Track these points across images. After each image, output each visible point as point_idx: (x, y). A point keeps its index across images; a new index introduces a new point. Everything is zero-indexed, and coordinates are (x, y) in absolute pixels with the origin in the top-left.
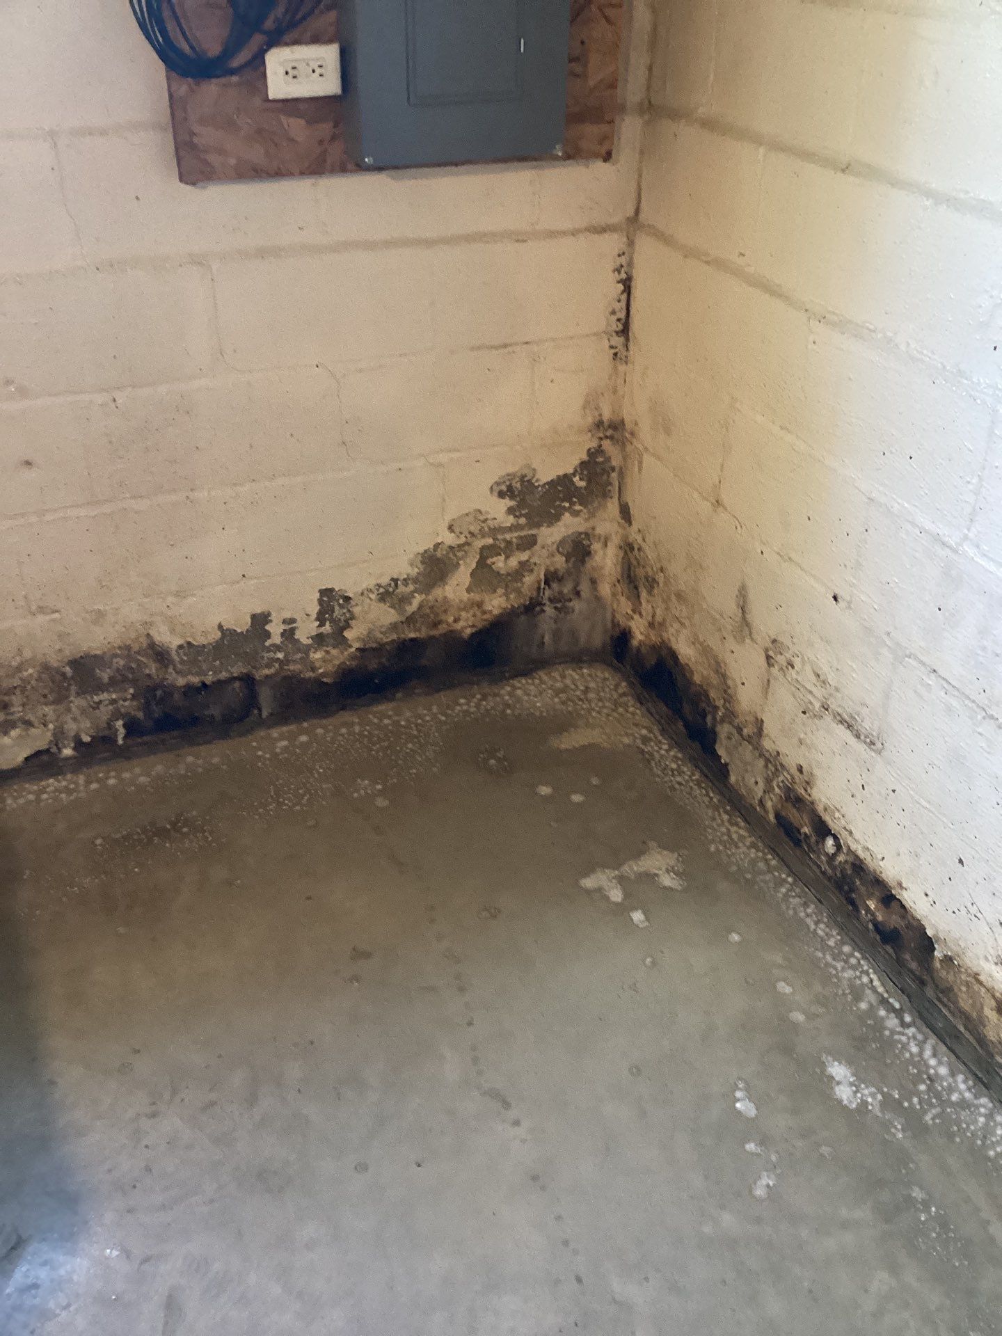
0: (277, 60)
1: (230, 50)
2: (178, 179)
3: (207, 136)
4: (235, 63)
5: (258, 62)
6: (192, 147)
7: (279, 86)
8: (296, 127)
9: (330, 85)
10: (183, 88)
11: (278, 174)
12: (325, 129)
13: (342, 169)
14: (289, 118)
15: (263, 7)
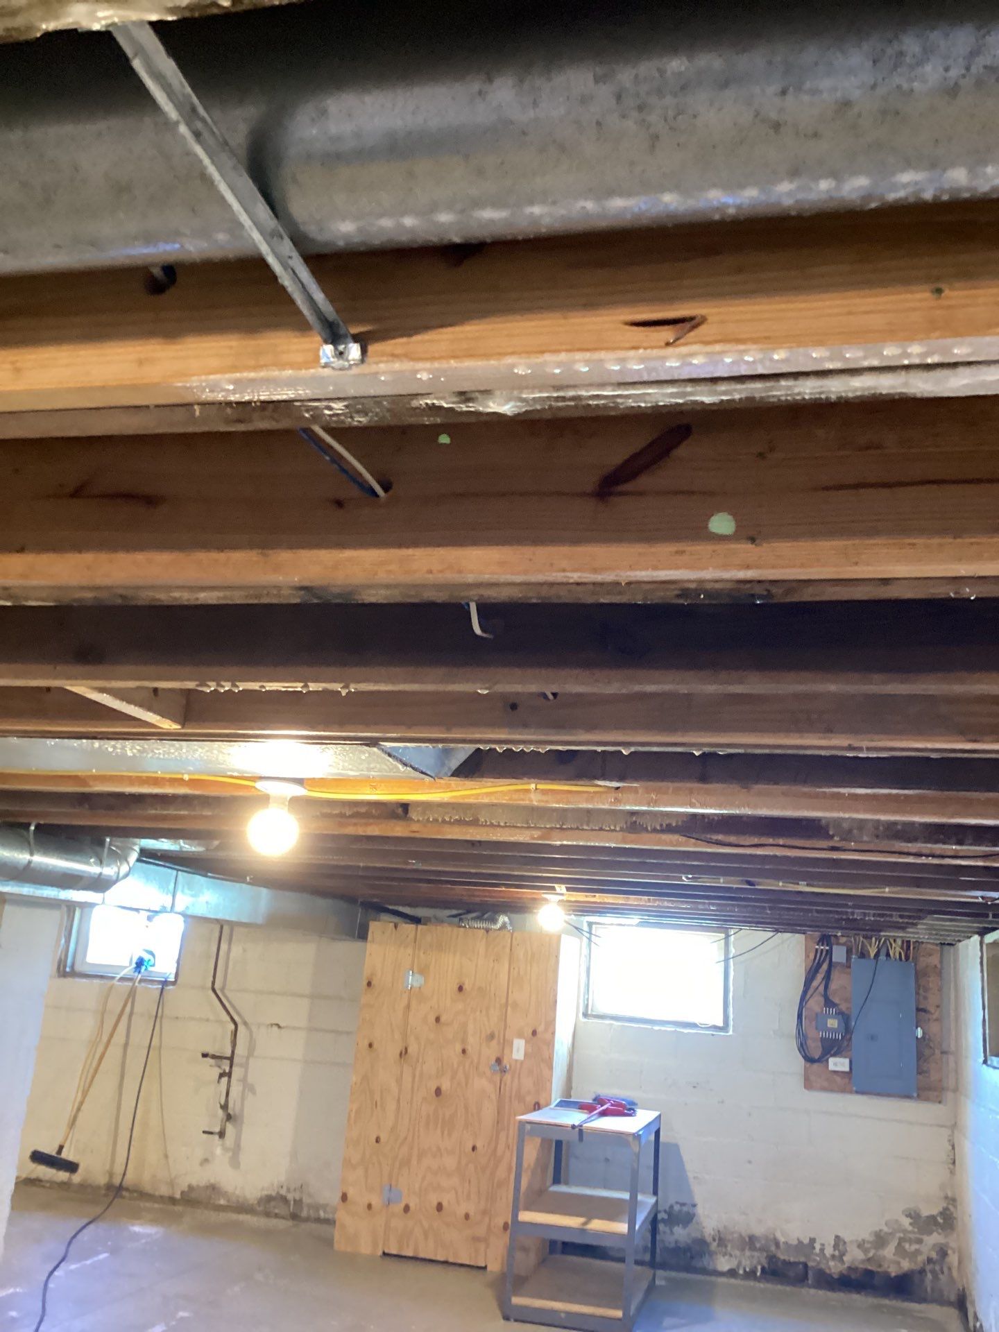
0: (832, 1061)
1: (821, 1057)
3: (812, 1078)
4: (822, 1060)
5: (827, 1061)
6: (809, 1081)
7: (832, 1067)
8: (838, 1079)
9: (847, 1069)
10: (808, 1065)
11: (832, 1090)
12: (845, 1081)
13: (850, 1092)
14: (835, 1076)
15: (832, 1047)
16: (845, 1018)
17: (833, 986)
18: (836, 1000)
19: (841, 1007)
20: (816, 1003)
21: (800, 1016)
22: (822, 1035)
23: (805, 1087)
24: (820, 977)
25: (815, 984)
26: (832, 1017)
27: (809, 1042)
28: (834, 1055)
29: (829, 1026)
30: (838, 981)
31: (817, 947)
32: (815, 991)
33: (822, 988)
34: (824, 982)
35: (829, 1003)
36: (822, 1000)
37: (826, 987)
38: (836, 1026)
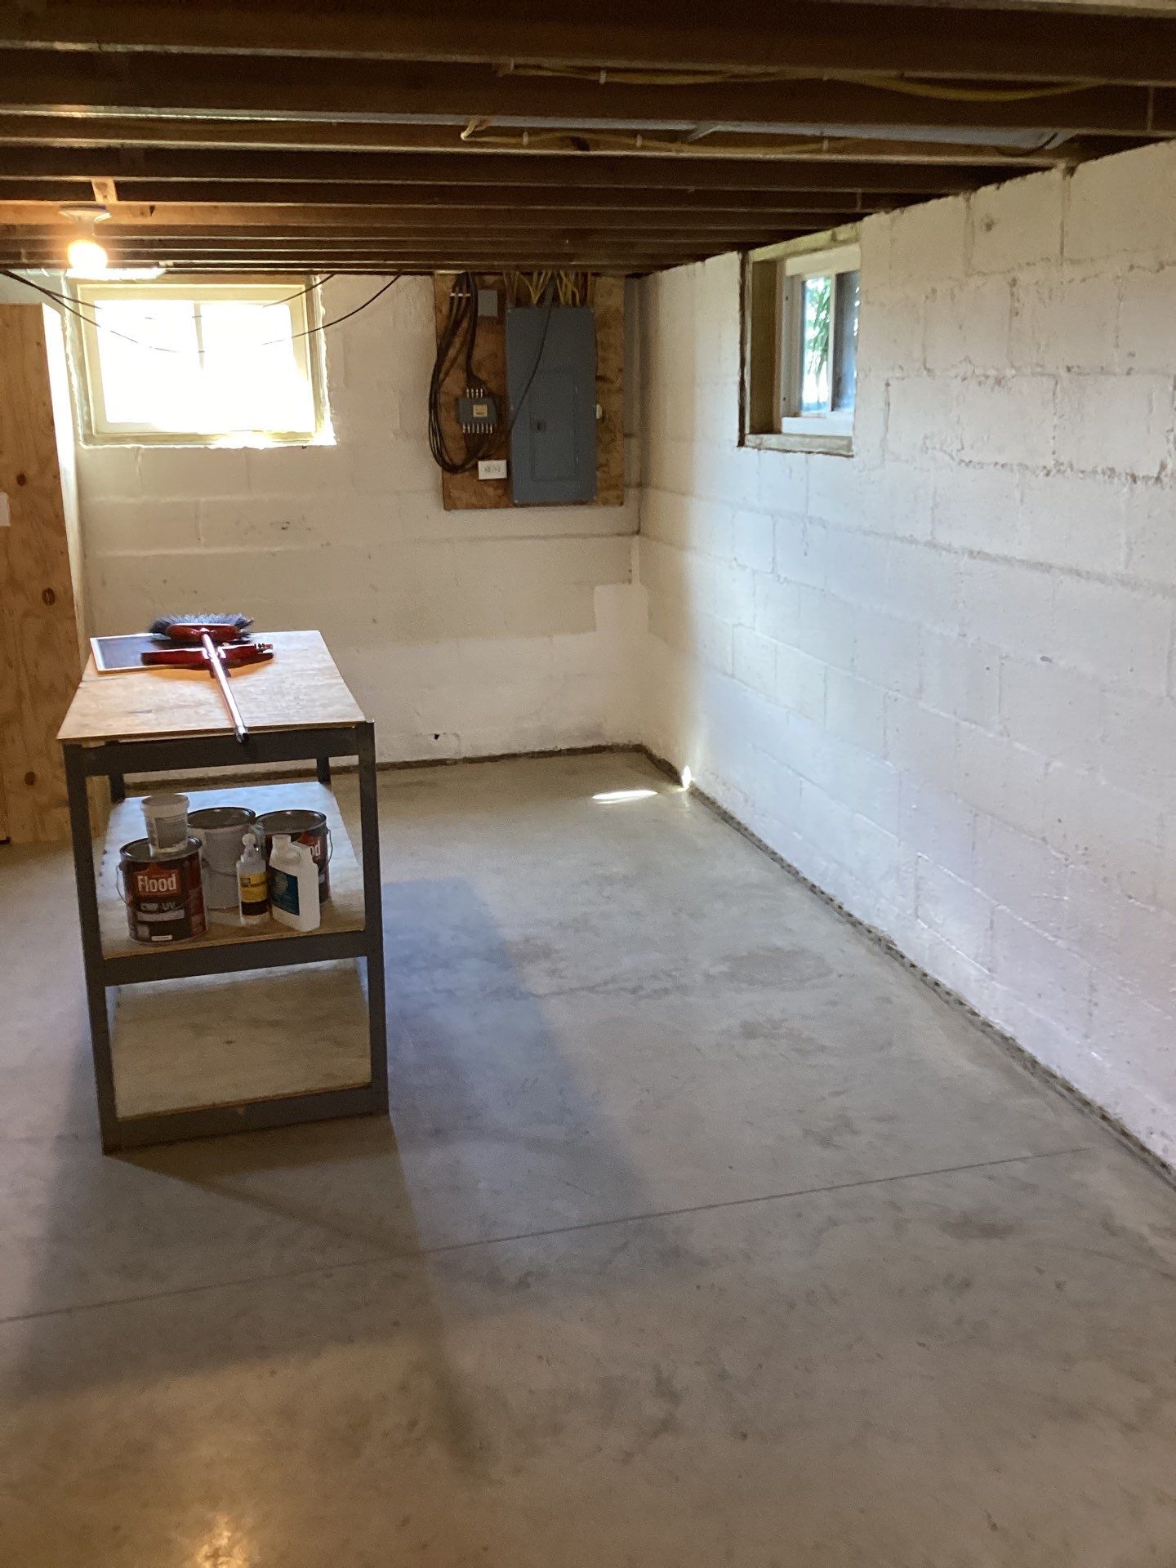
0: (482, 465)
1: (466, 462)
2: (442, 508)
3: (455, 493)
4: (467, 467)
5: (476, 467)
6: (450, 497)
7: (482, 475)
8: (490, 491)
9: (502, 474)
10: (448, 475)
11: (483, 507)
12: (500, 492)
13: (507, 506)
14: (486, 488)
15: (480, 447)
16: (498, 401)
17: (479, 353)
18: (483, 375)
19: (489, 385)
20: (454, 383)
21: (434, 405)
22: (466, 430)
23: (445, 509)
24: (458, 341)
25: (452, 352)
26: (478, 402)
27: (450, 444)
28: (483, 458)
29: (475, 415)
30: (484, 346)
31: (453, 295)
32: (452, 365)
33: (461, 359)
34: (465, 350)
35: (472, 380)
36: (462, 376)
37: (469, 357)
38: (486, 415)
